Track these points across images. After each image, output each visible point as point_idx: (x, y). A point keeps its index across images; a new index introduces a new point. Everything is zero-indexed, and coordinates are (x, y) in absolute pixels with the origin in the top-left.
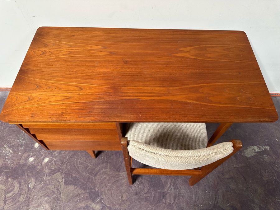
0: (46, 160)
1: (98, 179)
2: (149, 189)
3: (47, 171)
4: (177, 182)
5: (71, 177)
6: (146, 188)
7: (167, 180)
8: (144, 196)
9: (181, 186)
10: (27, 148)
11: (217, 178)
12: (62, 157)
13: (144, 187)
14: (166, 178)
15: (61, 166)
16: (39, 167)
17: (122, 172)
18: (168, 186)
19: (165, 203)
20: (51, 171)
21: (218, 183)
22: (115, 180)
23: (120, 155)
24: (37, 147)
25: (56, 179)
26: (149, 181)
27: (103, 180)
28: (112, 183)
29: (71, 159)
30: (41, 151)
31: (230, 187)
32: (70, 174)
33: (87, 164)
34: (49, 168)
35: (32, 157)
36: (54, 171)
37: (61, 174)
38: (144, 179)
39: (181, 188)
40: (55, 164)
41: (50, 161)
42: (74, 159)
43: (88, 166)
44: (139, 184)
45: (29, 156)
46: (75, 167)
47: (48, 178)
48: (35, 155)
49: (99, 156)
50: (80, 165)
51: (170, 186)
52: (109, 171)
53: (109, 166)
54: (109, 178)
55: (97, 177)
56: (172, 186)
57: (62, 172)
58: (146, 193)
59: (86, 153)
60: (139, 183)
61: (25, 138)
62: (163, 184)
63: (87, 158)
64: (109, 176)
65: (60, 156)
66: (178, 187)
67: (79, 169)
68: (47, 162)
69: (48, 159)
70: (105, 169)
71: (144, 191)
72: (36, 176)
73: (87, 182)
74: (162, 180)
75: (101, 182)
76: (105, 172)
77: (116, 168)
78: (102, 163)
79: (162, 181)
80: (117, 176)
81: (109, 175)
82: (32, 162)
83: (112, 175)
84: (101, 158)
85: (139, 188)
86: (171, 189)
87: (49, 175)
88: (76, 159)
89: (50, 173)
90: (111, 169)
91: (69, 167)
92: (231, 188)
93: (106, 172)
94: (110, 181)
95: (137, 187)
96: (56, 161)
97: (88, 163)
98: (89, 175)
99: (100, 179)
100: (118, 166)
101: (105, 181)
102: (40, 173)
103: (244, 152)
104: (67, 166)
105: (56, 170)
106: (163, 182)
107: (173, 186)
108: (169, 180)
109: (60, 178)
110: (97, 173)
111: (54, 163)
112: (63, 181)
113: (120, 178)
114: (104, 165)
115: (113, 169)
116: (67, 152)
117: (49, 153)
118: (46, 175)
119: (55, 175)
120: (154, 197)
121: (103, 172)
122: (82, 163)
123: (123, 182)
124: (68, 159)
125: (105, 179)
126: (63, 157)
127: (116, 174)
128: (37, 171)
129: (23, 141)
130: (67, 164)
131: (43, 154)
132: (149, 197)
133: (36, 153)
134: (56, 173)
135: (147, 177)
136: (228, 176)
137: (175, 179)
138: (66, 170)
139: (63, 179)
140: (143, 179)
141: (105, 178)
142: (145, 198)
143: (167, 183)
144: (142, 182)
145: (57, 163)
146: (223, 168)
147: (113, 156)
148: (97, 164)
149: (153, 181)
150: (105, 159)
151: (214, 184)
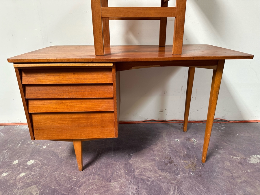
0: (23, 174)
1: (82, 190)
3: (20, 184)
4: (182, 188)
5: (49, 189)
7: (169, 187)
9: (187, 193)
10: (3, 165)
11: (229, 183)
12: (42, 171)
14: (168, 185)
15: (39, 179)
16: (11, 181)
17: (113, 182)
18: (172, 192)
20: (25, 184)
21: (231, 188)
22: (103, 191)
23: (110, 167)
24: (15, 164)
25: (29, 192)
26: (147, 189)
27: (90, 190)
28: (100, 193)
29: (53, 172)
30: (19, 167)
31: (247, 191)
32: (48, 187)
33: (71, 177)
34: (24, 181)
35: (6, 172)
36: (29, 184)
37: (37, 187)
38: (141, 187)
39: (187, 194)
40: (33, 178)
41: (27, 176)
42: (57, 173)
43: (72, 178)
45: (3, 171)
46: (56, 179)
47: (19, 191)
48: (10, 171)
49: (86, 169)
50: (62, 177)
51: (174, 193)
52: (97, 182)
53: (97, 177)
54: (97, 188)
55: (82, 188)
56: (176, 192)
57: (39, 185)
59: (71, 167)
60: (135, 192)
61: (5, 157)
62: (165, 191)
63: (72, 171)
64: (98, 187)
65: (40, 170)
67: (61, 181)
68: (23, 176)
69: (25, 173)
70: (92, 180)
72: (4, 189)
73: (68, 194)
74: (162, 188)
75: (86, 192)
76: (92, 182)
77: (105, 179)
78: (89, 175)
80: (107, 186)
81: (96, 185)
82: (4, 176)
83: (101, 186)
84: (88, 171)
87: (22, 188)
88: (58, 172)
89: (24, 186)
90: (99, 180)
91: (48, 179)
92: (249, 191)
93: (94, 183)
94: (98, 191)
96: (35, 175)
97: (72, 175)
98: (72, 186)
99: (86, 190)
100: (108, 177)
101: (91, 191)
102: (11, 186)
103: (249, 160)
104: (46, 179)
105: (31, 183)
106: (165, 189)
107: (178, 192)
108: (172, 187)
109: (35, 191)
110: (82, 184)
111: (30, 177)
112: (37, 193)
113: (111, 187)
114: (92, 176)
115: (102, 180)
116: (49, 167)
117: (28, 168)
118: (18, 189)
119: (30, 187)
121: (90, 183)
122: (65, 176)
124: (49, 173)
125: (92, 190)
126: (44, 171)
127: (105, 184)
128: (8, 185)
129: (1, 160)
130: (46, 177)
131: (20, 169)
133: (13, 169)
134: (31, 186)
135: (144, 185)
136: (240, 180)
137: (178, 186)
138: (44, 183)
139: (38, 191)
141: (92, 188)
143: (169, 190)
144: (138, 191)
145: (35, 176)
146: (232, 174)
147: (102, 169)
148: (83, 176)
149: (152, 189)
150: (93, 171)
151: (228, 189)
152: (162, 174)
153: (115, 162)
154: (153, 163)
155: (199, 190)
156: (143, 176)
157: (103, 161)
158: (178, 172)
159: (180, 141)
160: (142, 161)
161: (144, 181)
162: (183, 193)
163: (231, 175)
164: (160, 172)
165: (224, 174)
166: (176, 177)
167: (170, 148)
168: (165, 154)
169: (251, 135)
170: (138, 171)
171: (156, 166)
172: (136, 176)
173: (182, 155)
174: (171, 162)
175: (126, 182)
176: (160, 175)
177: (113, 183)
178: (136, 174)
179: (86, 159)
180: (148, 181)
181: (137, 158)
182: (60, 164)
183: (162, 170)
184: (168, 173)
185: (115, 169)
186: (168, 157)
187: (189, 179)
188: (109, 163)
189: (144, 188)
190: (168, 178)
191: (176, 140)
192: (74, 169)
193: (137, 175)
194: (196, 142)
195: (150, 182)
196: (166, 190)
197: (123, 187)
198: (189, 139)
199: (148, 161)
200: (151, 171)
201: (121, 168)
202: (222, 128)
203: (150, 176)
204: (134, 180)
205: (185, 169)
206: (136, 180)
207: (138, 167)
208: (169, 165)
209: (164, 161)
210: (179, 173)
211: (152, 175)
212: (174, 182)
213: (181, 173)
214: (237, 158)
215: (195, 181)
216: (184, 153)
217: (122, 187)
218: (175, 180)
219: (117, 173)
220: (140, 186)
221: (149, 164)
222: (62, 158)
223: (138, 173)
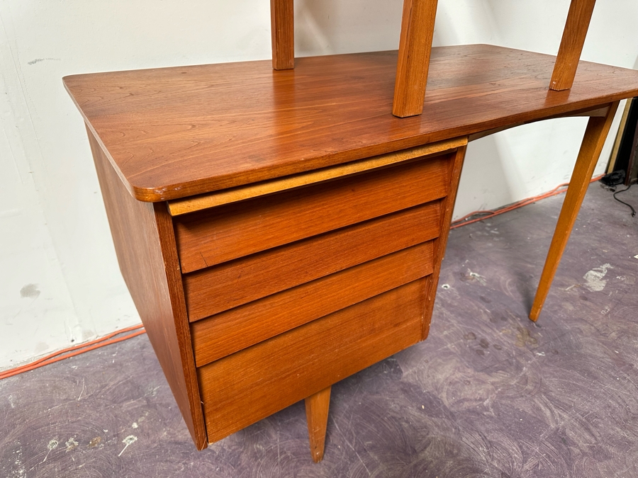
2: (521, 447)
4: (553, 394)
6: (513, 450)
7: (533, 403)
8: (527, 470)
9: (570, 399)
11: (605, 347)
13: (506, 449)
14: (526, 400)
17: (422, 450)
18: (548, 413)
19: (584, 454)
21: (617, 354)
23: (379, 416)
26: (501, 430)
38: (487, 431)
39: (572, 401)
44: (489, 453)
51: (552, 411)
53: (376, 458)
56: (554, 409)
58: (525, 461)
59: (282, 463)
60: (488, 449)
62: (535, 416)
66: (566, 404)
70: (371, 470)
71: (515, 458)
74: (523, 411)
77: (399, 451)
78: (352, 462)
79: (526, 413)
80: (421, 467)
84: (336, 452)
85: (499, 461)
86: (560, 416)
90: (387, 461)
95: (492, 460)
100: (399, 443)
103: (589, 287)
106: (531, 413)
107: (556, 407)
108: (536, 400)
113: (432, 465)
114: (362, 461)
115: (394, 458)
120: (549, 457)
123: (447, 471)
127: (412, 464)
132: (540, 466)
135: (488, 423)
136: (614, 333)
137: (545, 394)
140: (486, 435)
142: (535, 472)
143: (539, 409)
144: (490, 442)
146: (592, 325)
147: (366, 428)
148: (339, 472)
149: (510, 425)
150: (348, 446)
151: (614, 359)
152: (492, 380)
153: (375, 397)
154: (454, 360)
155: (580, 384)
156: (466, 404)
157: (346, 406)
158: (514, 361)
159: (453, 287)
160: (430, 368)
161: (478, 414)
162: (564, 403)
163: (592, 328)
164: (486, 375)
165: (584, 332)
166: (522, 373)
167: (452, 312)
168: (454, 329)
169: (547, 232)
170: (444, 395)
171: (468, 367)
172: (452, 409)
173: (485, 317)
174: (484, 344)
175: (448, 435)
176: (493, 384)
177: (426, 452)
178: (446, 403)
179: (297, 420)
180: (486, 411)
181: (413, 363)
182: (240, 472)
183: (488, 370)
184: (500, 371)
185: (392, 414)
186: (467, 333)
187: (546, 368)
188: (363, 405)
189: (493, 429)
190: (513, 382)
191: (443, 286)
192: (293, 465)
193: (452, 406)
194: (480, 277)
195: (492, 410)
196: (534, 413)
197: (455, 451)
198: (462, 276)
199: (439, 360)
200: (469, 382)
201: (402, 404)
202: (493, 232)
203: (478, 397)
204: (459, 421)
205: (520, 348)
206: (462, 418)
207: (436, 386)
208: (487, 352)
209: (470, 347)
210: (518, 362)
211: (481, 392)
212: (529, 387)
213: (522, 361)
214: (571, 289)
215: (558, 367)
216: (485, 312)
217: (451, 452)
218: (527, 381)
219: (407, 422)
220: (483, 429)
221: (449, 366)
222: (223, 450)
223: (451, 401)
